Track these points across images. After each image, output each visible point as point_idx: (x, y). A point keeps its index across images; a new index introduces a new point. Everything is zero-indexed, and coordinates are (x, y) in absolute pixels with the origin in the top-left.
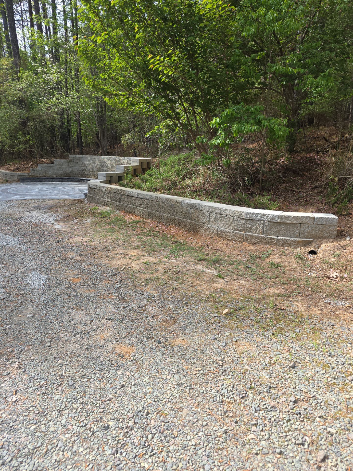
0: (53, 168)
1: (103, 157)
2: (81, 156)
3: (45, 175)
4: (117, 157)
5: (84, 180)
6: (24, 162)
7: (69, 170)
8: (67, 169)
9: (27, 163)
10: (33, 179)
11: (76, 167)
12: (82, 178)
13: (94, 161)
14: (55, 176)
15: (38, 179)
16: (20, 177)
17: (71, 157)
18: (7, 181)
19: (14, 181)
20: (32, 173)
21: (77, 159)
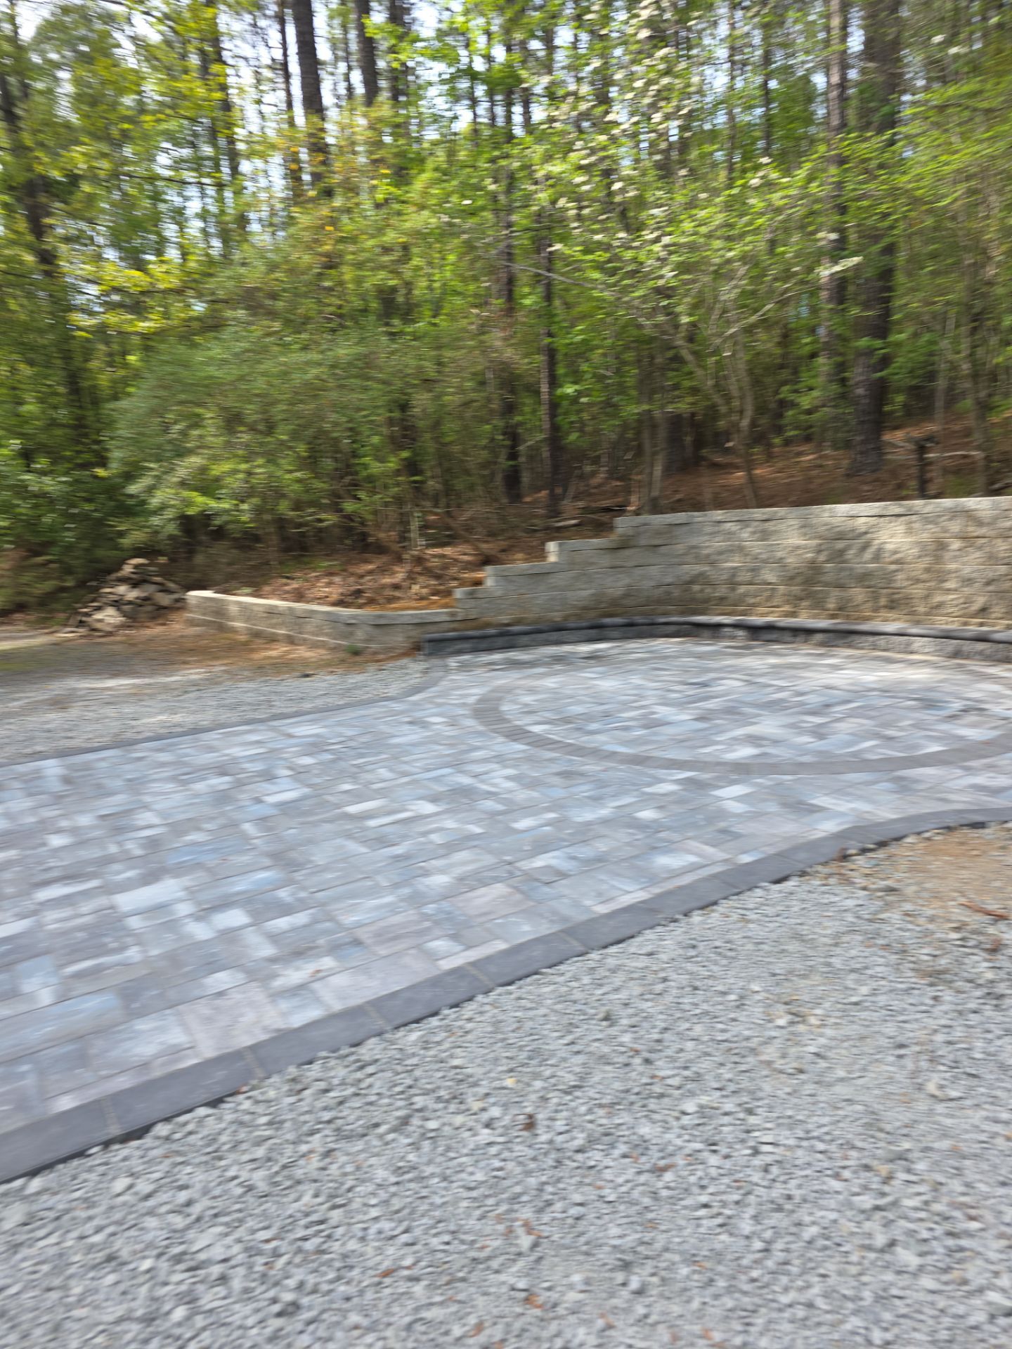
3: (521, 615)
8: (610, 581)
10: (483, 637)
17: (625, 524)
18: (357, 653)
21: (658, 533)
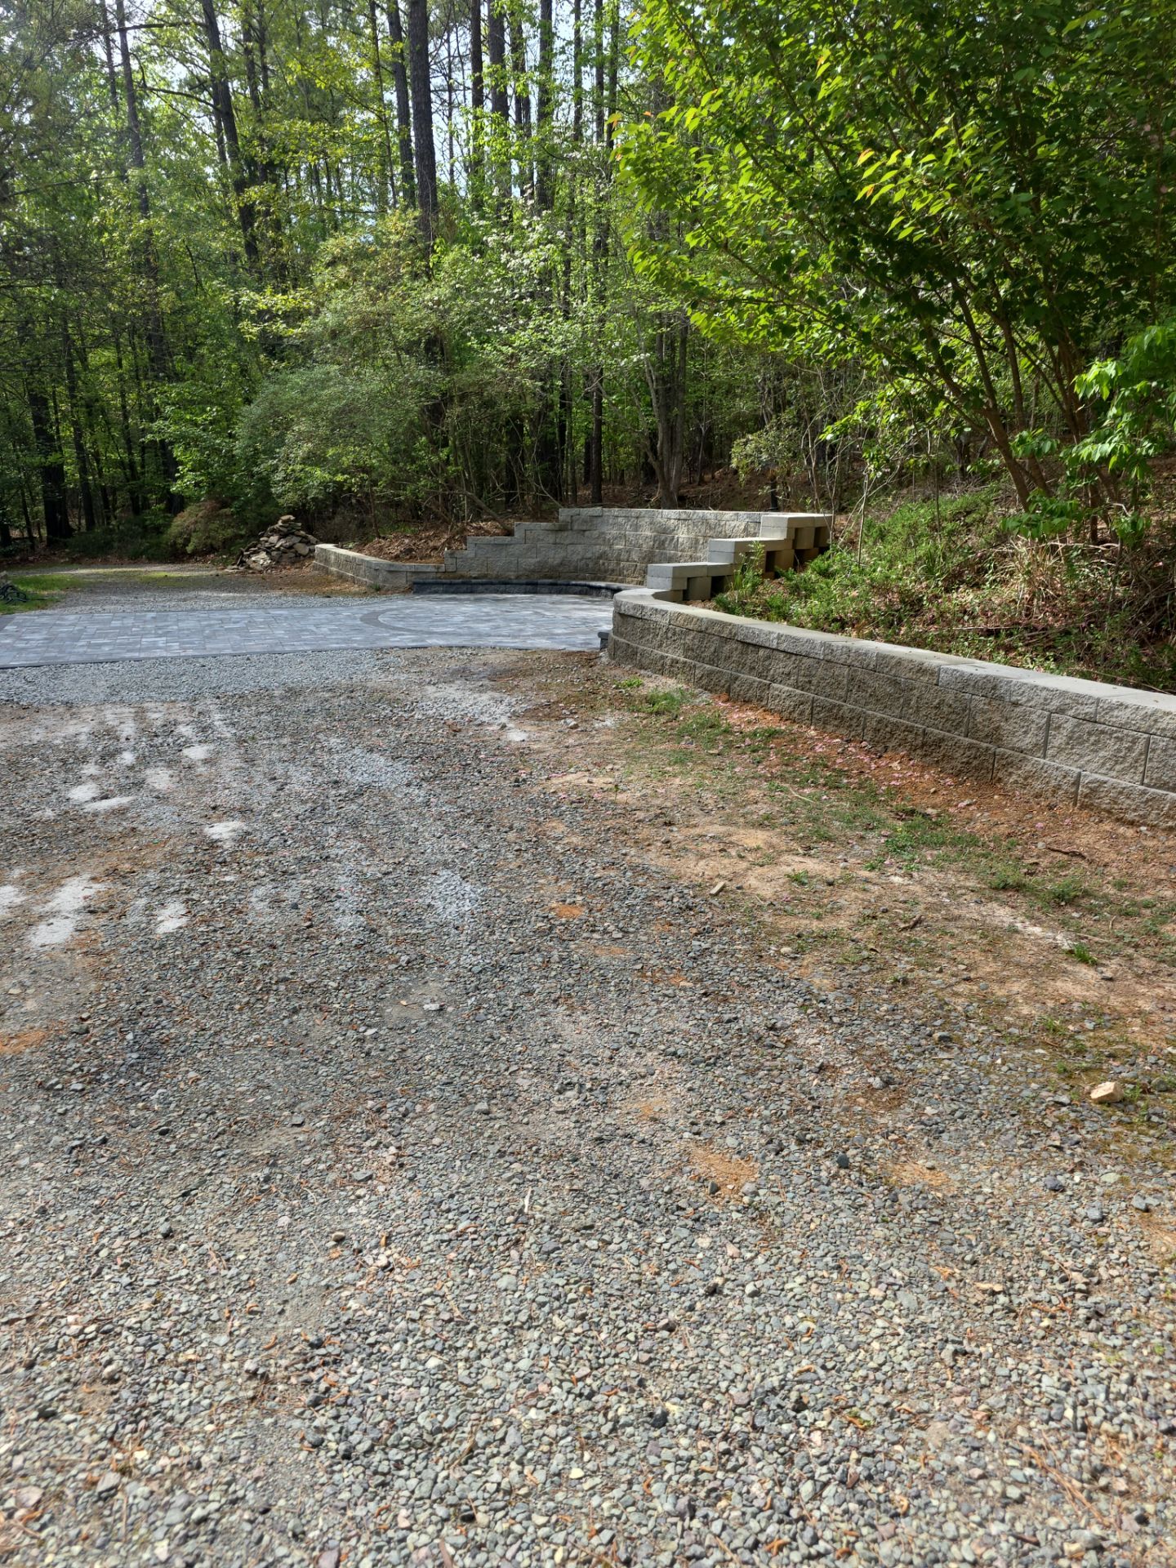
0: (511, 549)
1: (666, 512)
2: (597, 510)
3: (484, 571)
4: (710, 514)
5: (600, 588)
6: (426, 530)
7: (555, 557)
8: (551, 553)
9: (435, 535)
10: (451, 584)
11: (580, 548)
12: (593, 583)
13: (636, 528)
14: (512, 575)
15: (463, 583)
16: (414, 578)
17: (564, 513)
18: (378, 589)
19: (395, 590)
20: (449, 564)
21: (584, 522)
